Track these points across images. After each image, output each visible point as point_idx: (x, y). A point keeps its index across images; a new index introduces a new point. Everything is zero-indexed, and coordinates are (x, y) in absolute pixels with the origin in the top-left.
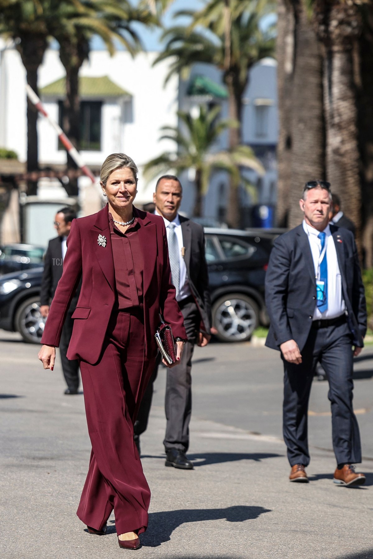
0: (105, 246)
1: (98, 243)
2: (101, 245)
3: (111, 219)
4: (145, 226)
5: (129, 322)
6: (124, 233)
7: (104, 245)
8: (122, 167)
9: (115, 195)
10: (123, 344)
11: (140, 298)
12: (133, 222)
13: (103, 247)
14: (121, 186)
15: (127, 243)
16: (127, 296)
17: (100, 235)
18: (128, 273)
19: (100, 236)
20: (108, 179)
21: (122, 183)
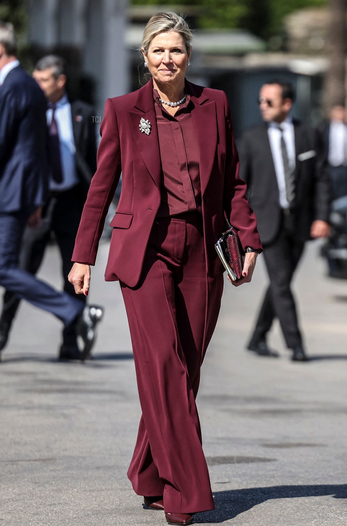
0: (150, 133)
1: (140, 129)
2: (144, 132)
3: (156, 97)
4: (201, 104)
5: (185, 232)
6: (173, 116)
7: (148, 131)
8: (167, 30)
9: (157, 66)
10: (179, 261)
11: (198, 199)
12: (184, 102)
13: (147, 134)
14: (165, 55)
15: (178, 128)
16: (181, 198)
17: (142, 118)
18: (180, 168)
19: (143, 120)
20: (150, 45)
21: (167, 52)
